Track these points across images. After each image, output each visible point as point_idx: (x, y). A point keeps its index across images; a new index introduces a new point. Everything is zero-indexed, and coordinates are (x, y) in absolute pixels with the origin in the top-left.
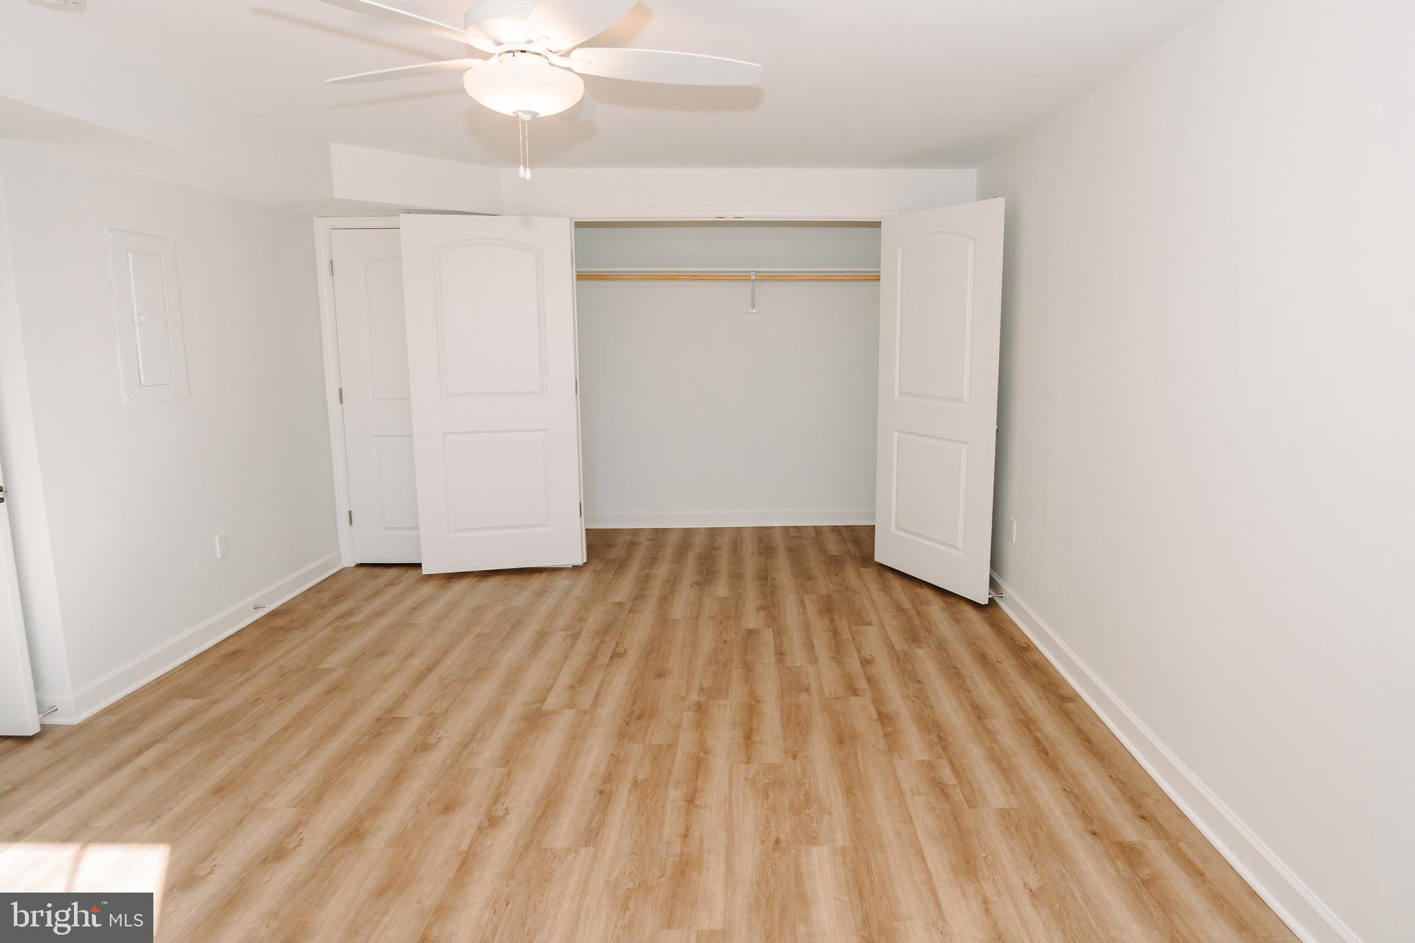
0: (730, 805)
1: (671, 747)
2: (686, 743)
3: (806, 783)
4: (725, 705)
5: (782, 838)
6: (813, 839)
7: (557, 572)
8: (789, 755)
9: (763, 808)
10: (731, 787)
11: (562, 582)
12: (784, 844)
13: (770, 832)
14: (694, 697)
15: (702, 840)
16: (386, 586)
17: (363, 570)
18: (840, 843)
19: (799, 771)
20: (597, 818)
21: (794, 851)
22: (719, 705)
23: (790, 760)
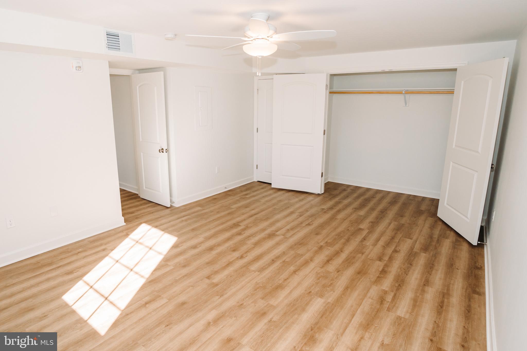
0: (305, 278)
1: (302, 255)
2: (307, 256)
3: (334, 280)
4: (330, 249)
5: (313, 292)
6: (321, 296)
7: (312, 195)
8: (337, 271)
9: (314, 282)
10: (310, 272)
11: (311, 198)
12: (312, 294)
13: (310, 289)
14: (322, 244)
15: (289, 283)
16: (261, 188)
17: (259, 183)
18: (329, 301)
19: (336, 276)
20: (266, 266)
21: (313, 297)
22: (328, 249)
23: (336, 272)
